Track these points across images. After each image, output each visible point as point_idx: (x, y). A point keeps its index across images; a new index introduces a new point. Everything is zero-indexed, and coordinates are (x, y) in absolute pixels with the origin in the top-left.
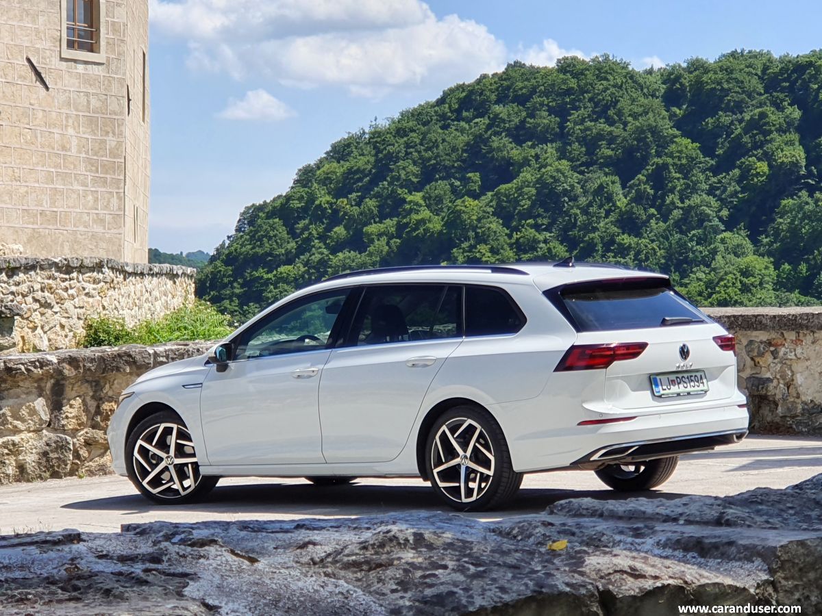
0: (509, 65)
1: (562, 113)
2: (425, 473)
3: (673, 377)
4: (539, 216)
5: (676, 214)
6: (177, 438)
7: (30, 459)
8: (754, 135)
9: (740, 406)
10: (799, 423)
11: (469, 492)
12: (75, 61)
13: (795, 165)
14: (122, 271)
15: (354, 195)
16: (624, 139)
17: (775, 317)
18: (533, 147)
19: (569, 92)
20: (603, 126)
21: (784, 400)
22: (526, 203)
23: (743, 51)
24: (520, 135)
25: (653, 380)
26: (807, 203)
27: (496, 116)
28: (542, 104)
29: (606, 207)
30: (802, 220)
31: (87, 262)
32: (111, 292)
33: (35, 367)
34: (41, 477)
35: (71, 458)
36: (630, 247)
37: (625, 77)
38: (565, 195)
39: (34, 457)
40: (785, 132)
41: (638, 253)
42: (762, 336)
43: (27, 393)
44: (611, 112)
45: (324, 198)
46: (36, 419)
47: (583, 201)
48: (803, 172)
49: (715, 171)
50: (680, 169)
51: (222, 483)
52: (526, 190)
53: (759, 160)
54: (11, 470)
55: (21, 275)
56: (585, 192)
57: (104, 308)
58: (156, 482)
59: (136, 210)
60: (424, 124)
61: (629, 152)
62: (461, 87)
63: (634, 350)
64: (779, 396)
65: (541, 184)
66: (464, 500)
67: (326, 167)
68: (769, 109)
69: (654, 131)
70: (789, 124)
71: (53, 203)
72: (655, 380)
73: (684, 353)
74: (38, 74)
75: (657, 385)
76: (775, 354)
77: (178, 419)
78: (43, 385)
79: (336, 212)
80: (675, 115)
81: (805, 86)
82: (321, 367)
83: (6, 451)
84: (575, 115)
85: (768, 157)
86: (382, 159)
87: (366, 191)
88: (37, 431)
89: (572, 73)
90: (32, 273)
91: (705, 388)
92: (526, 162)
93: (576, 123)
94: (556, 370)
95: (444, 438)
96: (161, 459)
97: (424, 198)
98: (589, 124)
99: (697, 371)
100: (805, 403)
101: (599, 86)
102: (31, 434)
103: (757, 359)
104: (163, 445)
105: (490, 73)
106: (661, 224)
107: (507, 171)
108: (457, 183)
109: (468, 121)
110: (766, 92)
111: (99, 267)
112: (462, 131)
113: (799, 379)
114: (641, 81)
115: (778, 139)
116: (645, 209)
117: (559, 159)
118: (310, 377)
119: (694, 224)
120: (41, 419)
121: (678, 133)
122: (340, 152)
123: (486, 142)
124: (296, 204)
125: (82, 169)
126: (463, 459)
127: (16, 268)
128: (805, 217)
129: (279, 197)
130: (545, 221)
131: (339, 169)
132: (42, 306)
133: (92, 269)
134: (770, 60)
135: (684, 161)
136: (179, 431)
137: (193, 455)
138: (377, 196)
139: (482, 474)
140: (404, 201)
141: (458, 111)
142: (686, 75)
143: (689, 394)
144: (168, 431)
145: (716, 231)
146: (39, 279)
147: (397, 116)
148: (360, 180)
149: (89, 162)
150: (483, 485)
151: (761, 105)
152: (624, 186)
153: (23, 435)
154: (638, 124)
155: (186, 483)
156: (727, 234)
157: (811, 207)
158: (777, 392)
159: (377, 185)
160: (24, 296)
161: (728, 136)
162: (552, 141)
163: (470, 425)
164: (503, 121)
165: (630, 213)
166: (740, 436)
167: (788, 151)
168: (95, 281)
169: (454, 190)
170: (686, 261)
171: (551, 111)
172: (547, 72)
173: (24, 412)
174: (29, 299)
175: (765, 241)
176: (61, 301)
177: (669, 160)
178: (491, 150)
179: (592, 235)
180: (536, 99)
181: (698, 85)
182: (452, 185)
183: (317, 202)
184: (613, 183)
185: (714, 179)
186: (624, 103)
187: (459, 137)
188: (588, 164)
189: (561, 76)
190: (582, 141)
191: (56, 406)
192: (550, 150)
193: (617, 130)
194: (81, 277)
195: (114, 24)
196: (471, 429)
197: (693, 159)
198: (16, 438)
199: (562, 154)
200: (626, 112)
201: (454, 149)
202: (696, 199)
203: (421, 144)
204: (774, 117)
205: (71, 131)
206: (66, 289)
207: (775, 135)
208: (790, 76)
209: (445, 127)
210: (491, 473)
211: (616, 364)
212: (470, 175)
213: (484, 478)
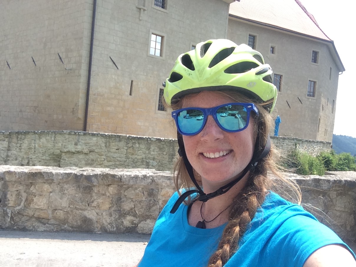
12: (309, 99)
59: (326, 130)
74: (300, 101)
125: (308, 120)
149: (311, 119)
195: (319, 92)
205: (307, 112)
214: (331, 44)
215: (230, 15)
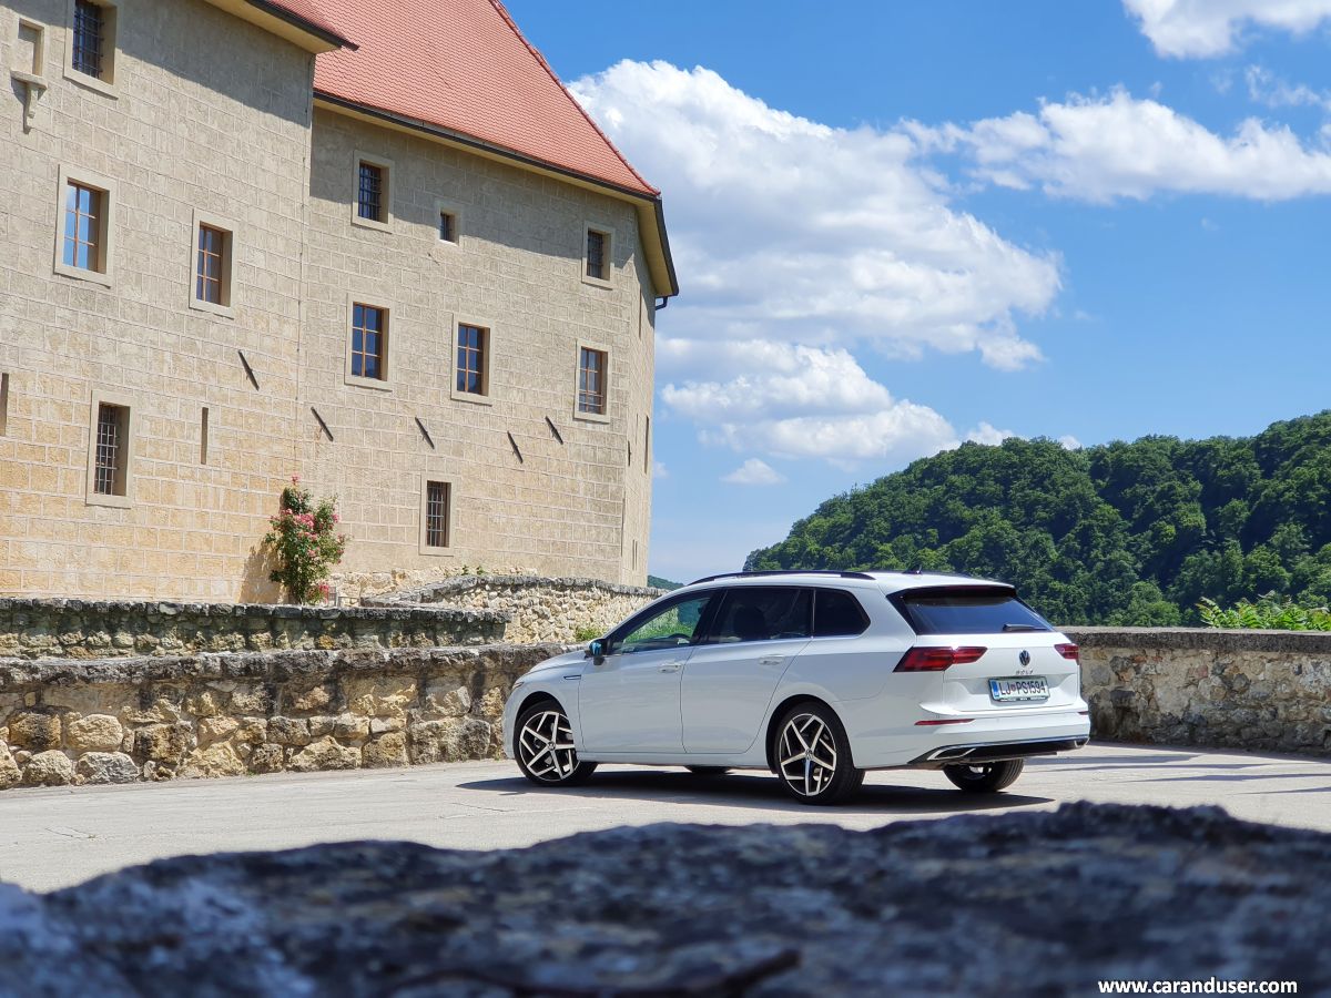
0: (963, 444)
1: (1005, 482)
2: (773, 764)
3: (1013, 682)
4: (985, 564)
5: (1099, 565)
6: (559, 726)
7: (452, 741)
8: (1164, 504)
9: (1082, 713)
10: (1158, 734)
11: (813, 785)
12: (585, 421)
13: (1198, 528)
14: (609, 590)
15: (837, 545)
16: (1057, 505)
17: (1137, 635)
18: (981, 509)
19: (1012, 465)
20: (1039, 493)
21: (1145, 712)
22: (975, 555)
23: (1155, 436)
24: (971, 499)
25: (992, 685)
26: (1207, 560)
27: (953, 484)
28: (989, 475)
29: (1041, 559)
30: (1203, 573)
31: (578, 582)
32: (598, 608)
33: (459, 659)
34: (460, 758)
35: (489, 741)
36: (1060, 592)
37: (1058, 454)
38: (1007, 548)
39: (455, 740)
40: (1189, 502)
41: (1067, 596)
42: (1126, 653)
43: (451, 682)
44: (1046, 482)
45: (813, 546)
46: (458, 705)
47: (1021, 553)
48: (1204, 534)
49: (1132, 531)
50: (1103, 529)
51: (600, 769)
52: (975, 543)
53: (1168, 523)
54: (433, 751)
55: (523, 591)
56: (1024, 546)
57: (592, 620)
58: (540, 765)
59: (635, 544)
60: (894, 489)
61: (1061, 515)
62: (924, 461)
63: (974, 654)
64: (1140, 709)
65: (988, 539)
66: (808, 794)
67: (816, 522)
68: (1176, 483)
69: (1082, 498)
70: (1193, 496)
71: (563, 534)
72: (995, 684)
73: (1024, 658)
74: (555, 431)
75: (996, 690)
76: (1137, 670)
77: (559, 708)
78: (465, 675)
79: (822, 557)
80: (1099, 485)
81: (1206, 465)
82: (683, 662)
83: (430, 733)
84: (1017, 484)
85: (1175, 521)
86: (859, 517)
87: (846, 541)
88: (459, 716)
89: (1014, 451)
90: (533, 589)
91: (1047, 694)
92: (975, 521)
93: (1017, 491)
94: (895, 671)
95: (791, 732)
96: (544, 745)
97: (892, 548)
98: (1028, 491)
99: (1039, 677)
100: (1163, 715)
101: (1037, 461)
102: (453, 719)
103: (1121, 674)
104: (546, 731)
105: (948, 450)
106: (1087, 573)
107: (959, 527)
108: (920, 537)
109: (929, 487)
110: (1174, 468)
111: (588, 586)
112: (924, 495)
113: (1159, 693)
114: (1071, 457)
115: (1184, 507)
116: (1073, 561)
117: (1003, 519)
118: (673, 671)
119: (1114, 574)
120: (463, 706)
121: (1101, 500)
122: (827, 510)
123: (943, 504)
124: (791, 550)
125: (588, 508)
126: (807, 754)
127: (520, 585)
128: (1205, 571)
129: (779, 544)
130: (990, 569)
131: (825, 523)
132: (539, 617)
133: (583, 588)
134: (1178, 444)
135: (1106, 523)
136: (560, 719)
137: (572, 742)
138: (856, 545)
139: (825, 769)
140: (876, 550)
141: (922, 479)
142: (1109, 454)
143: (1029, 699)
144: (550, 719)
145: (1132, 580)
146: (538, 595)
147: (872, 482)
148: (842, 532)
149: (595, 503)
150: (826, 779)
151: (1170, 479)
152: (1056, 542)
153: (446, 720)
154: (1068, 492)
155: (566, 768)
156: (1141, 583)
157: (1210, 563)
158: (1139, 704)
159: (855, 537)
160: (525, 608)
161: (1143, 504)
162: (997, 505)
163: (815, 721)
164: (958, 488)
165: (1061, 563)
166: (1081, 743)
167: (1192, 517)
168: (585, 598)
169: (917, 543)
170: (1107, 604)
171: (997, 480)
172: (995, 450)
173: (447, 699)
174: (529, 611)
175: (1173, 589)
176: (556, 613)
177: (1094, 522)
178: (947, 511)
179: (1029, 581)
180: (985, 471)
181: (1119, 461)
182: (915, 538)
183: (808, 549)
184: (1047, 539)
185: (1131, 538)
186: (1057, 476)
187: (922, 500)
188: (1026, 524)
189: (1006, 453)
190: (1022, 505)
191: (477, 694)
192: (996, 511)
193: (1051, 497)
194: (573, 595)
195: (618, 391)
196: (815, 725)
197: (1114, 522)
198: (440, 722)
199: (1005, 516)
200: (1059, 482)
201: (917, 510)
202: (1115, 554)
203: (891, 505)
204: (1181, 489)
205: (579, 477)
206: (560, 604)
207: (1181, 504)
208: (1193, 457)
209: (910, 492)
210: (833, 768)
211: (955, 667)
212: (929, 530)
213: (826, 772)
214: (650, 206)
215: (319, 94)
